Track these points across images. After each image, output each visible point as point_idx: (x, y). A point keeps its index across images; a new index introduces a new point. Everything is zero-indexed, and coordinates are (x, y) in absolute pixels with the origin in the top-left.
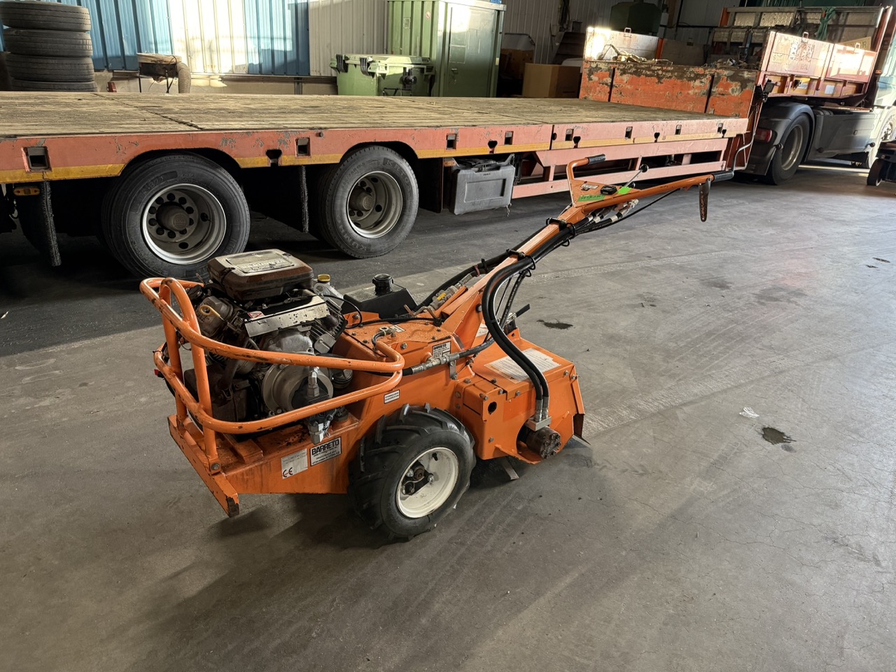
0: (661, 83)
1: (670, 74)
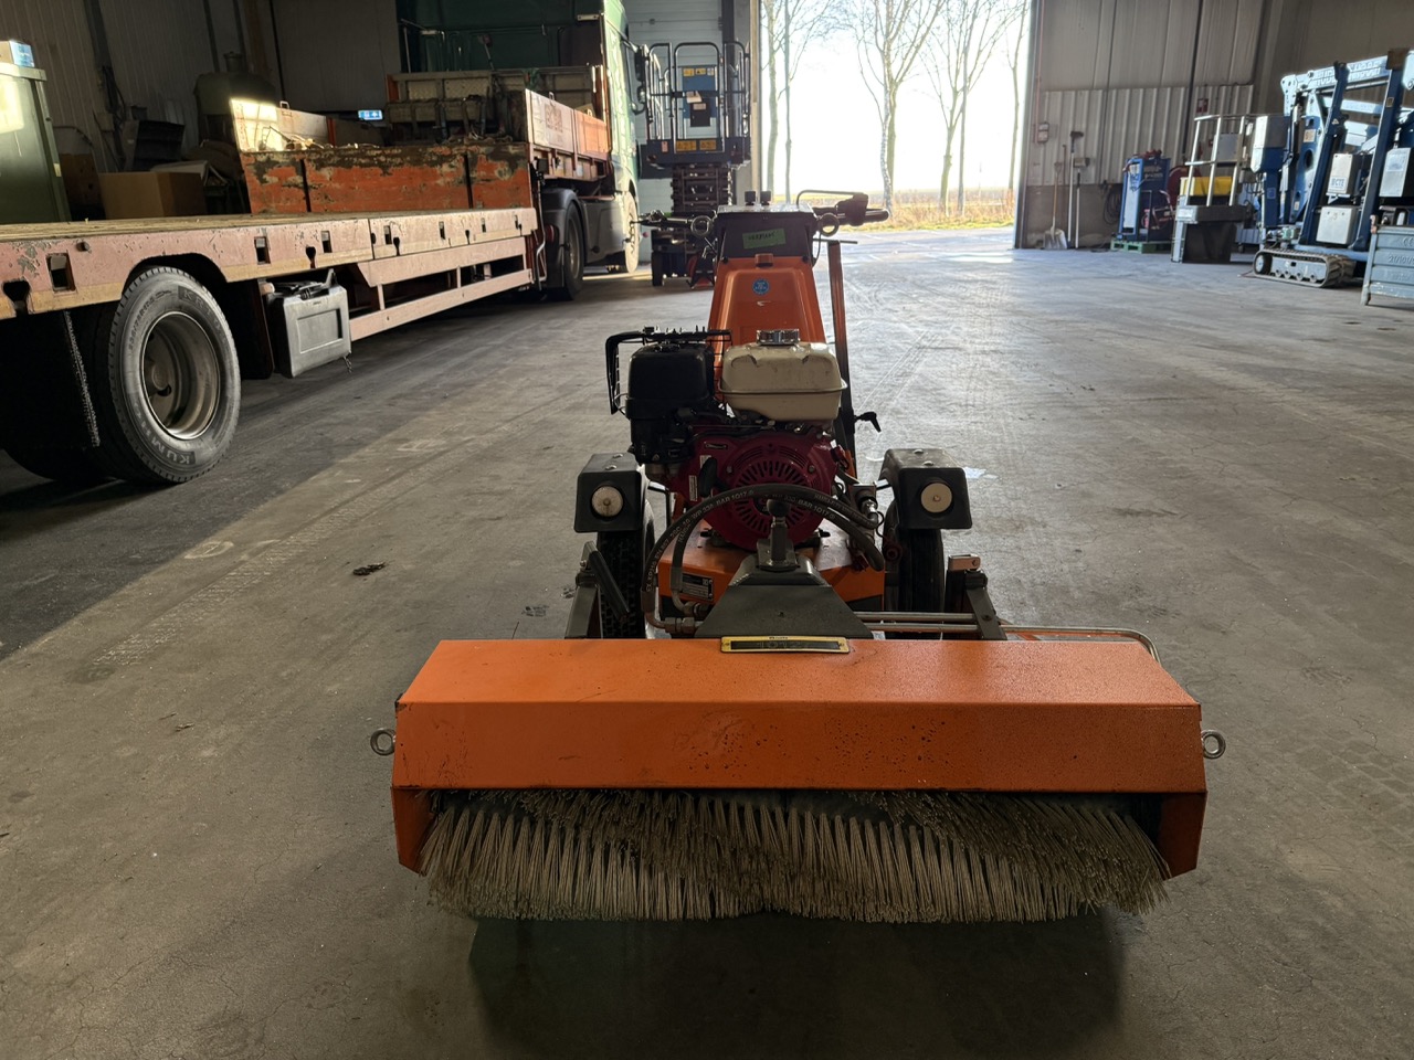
0: (389, 174)
1: (399, 160)
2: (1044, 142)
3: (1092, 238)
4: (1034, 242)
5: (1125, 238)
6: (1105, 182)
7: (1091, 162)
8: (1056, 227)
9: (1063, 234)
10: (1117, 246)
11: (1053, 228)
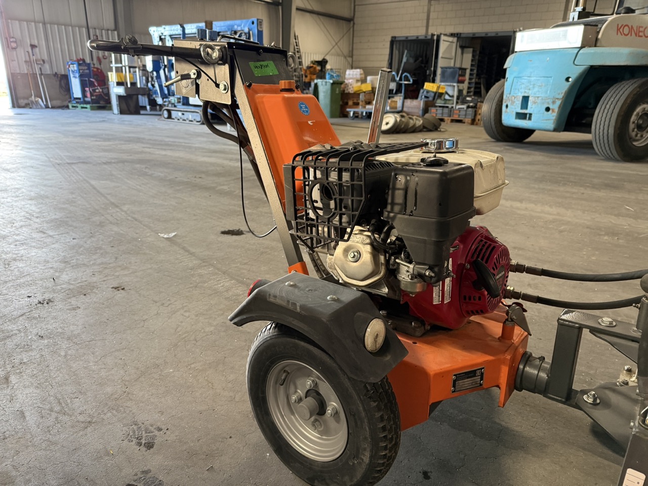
2: (15, 48)
3: (57, 103)
4: (23, 104)
5: (77, 103)
6: (56, 73)
7: (46, 62)
8: (35, 96)
9: (40, 100)
10: (73, 107)
11: (33, 97)
